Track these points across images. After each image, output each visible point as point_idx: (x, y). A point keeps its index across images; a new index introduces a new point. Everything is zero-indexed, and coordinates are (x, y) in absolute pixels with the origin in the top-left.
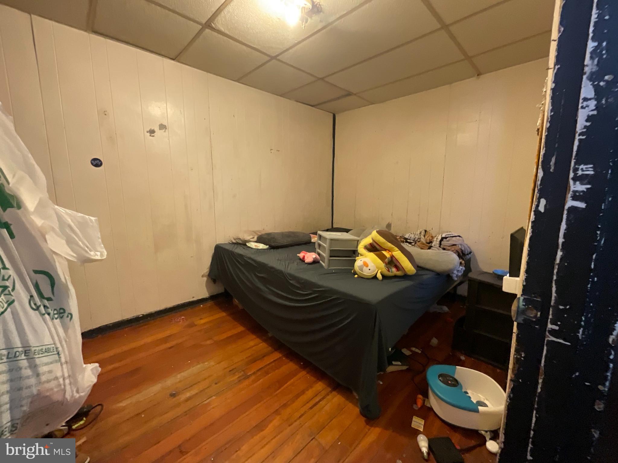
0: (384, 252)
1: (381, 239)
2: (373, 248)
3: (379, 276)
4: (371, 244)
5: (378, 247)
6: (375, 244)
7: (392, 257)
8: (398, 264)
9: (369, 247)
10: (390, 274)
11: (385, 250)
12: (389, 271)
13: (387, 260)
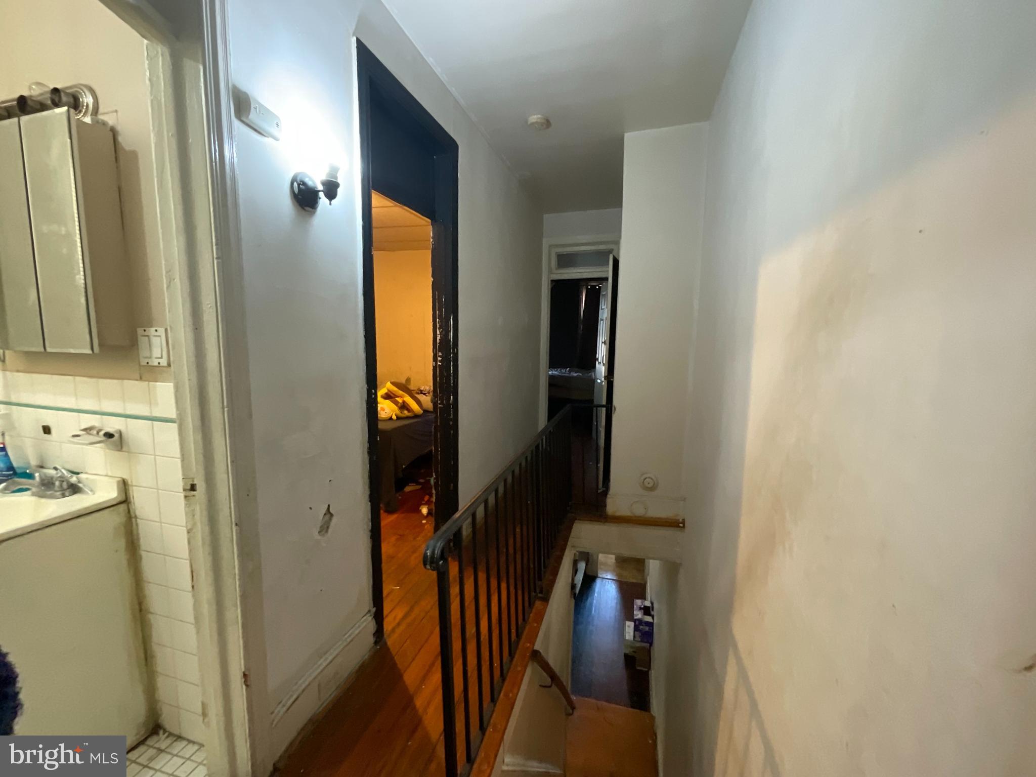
0: (397, 399)
1: (394, 389)
2: (388, 396)
3: (394, 417)
4: (386, 394)
5: (392, 395)
6: (390, 393)
7: (404, 402)
8: (409, 407)
9: (385, 396)
10: (403, 415)
11: (398, 397)
12: (402, 413)
13: (399, 405)
